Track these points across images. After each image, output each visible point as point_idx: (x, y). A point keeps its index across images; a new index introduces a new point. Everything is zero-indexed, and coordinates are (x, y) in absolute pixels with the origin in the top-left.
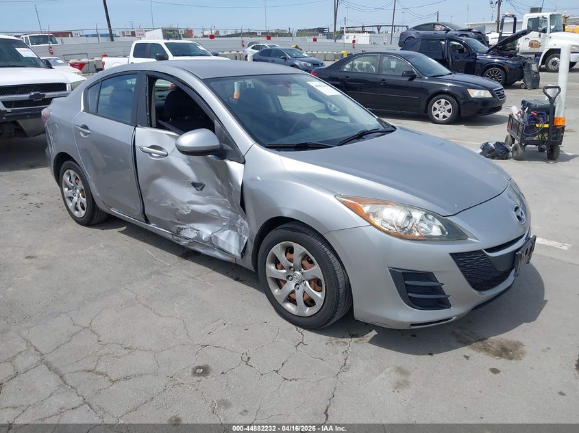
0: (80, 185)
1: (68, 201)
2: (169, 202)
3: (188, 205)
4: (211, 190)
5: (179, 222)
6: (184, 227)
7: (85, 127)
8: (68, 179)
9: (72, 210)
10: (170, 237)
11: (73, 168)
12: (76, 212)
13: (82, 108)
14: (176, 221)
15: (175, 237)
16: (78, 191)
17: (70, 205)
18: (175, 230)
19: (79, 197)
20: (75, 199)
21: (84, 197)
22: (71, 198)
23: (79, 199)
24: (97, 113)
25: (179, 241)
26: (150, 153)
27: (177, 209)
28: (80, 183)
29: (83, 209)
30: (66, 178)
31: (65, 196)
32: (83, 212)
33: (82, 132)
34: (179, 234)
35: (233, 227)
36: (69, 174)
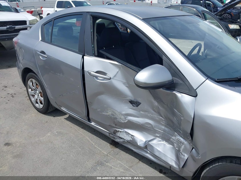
0: (39, 89)
1: (31, 97)
2: (109, 113)
3: (126, 116)
4: (146, 107)
5: (116, 127)
6: (120, 130)
7: (43, 52)
8: (31, 84)
9: (34, 103)
10: (108, 134)
11: (34, 78)
12: (37, 104)
13: (40, 39)
14: (114, 126)
15: (111, 135)
16: (38, 92)
17: (33, 99)
18: (112, 131)
19: (38, 96)
20: (36, 96)
21: (42, 97)
22: (33, 96)
23: (38, 97)
24: (51, 43)
25: (115, 138)
26: (96, 77)
27: (116, 118)
28: (39, 88)
29: (41, 103)
30: (30, 83)
31: (30, 94)
32: (41, 106)
33: (41, 56)
34: (115, 134)
35: (168, 140)
36: (32, 81)
